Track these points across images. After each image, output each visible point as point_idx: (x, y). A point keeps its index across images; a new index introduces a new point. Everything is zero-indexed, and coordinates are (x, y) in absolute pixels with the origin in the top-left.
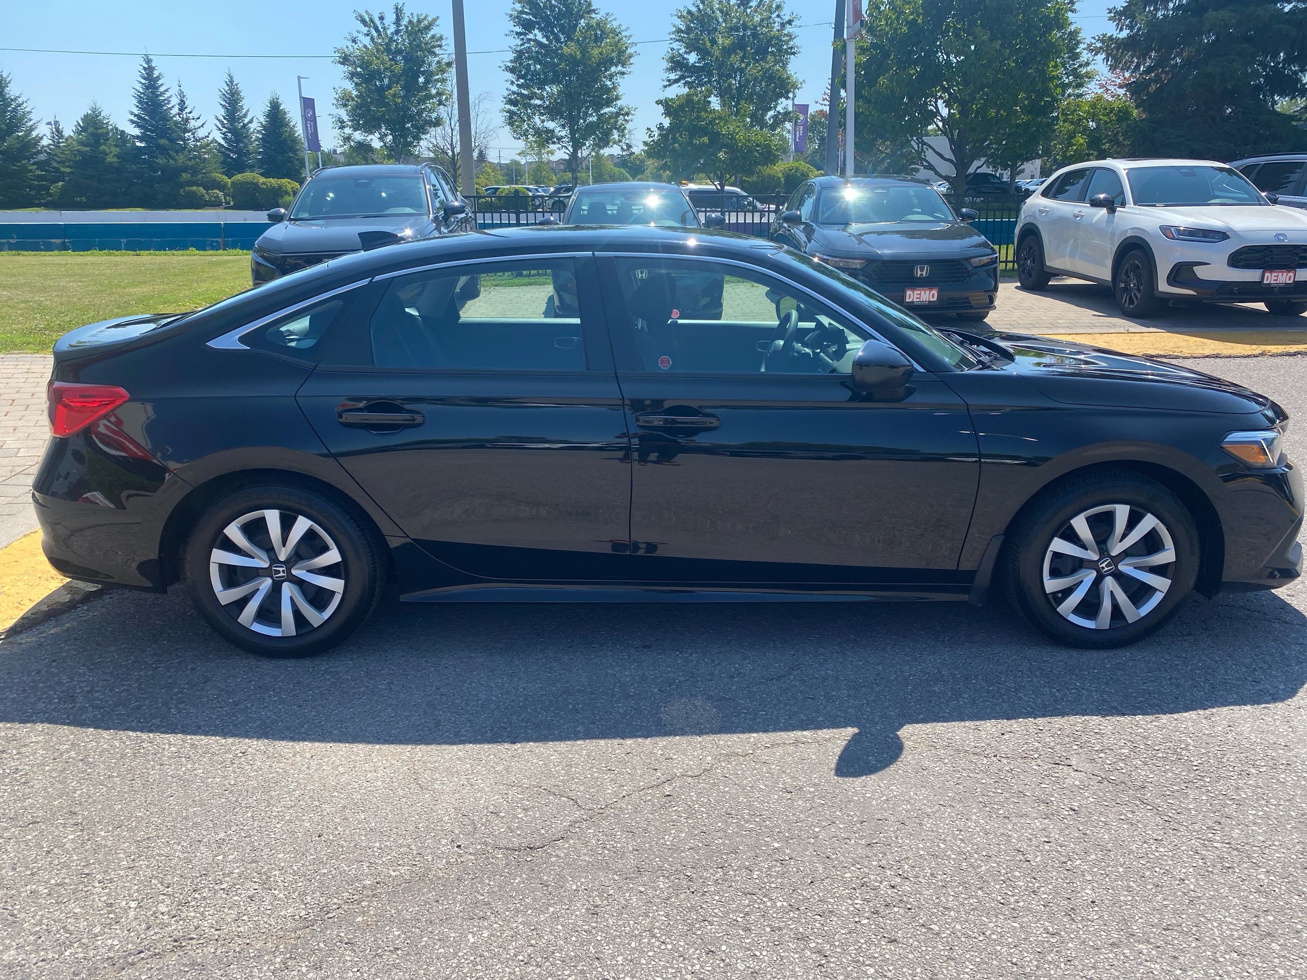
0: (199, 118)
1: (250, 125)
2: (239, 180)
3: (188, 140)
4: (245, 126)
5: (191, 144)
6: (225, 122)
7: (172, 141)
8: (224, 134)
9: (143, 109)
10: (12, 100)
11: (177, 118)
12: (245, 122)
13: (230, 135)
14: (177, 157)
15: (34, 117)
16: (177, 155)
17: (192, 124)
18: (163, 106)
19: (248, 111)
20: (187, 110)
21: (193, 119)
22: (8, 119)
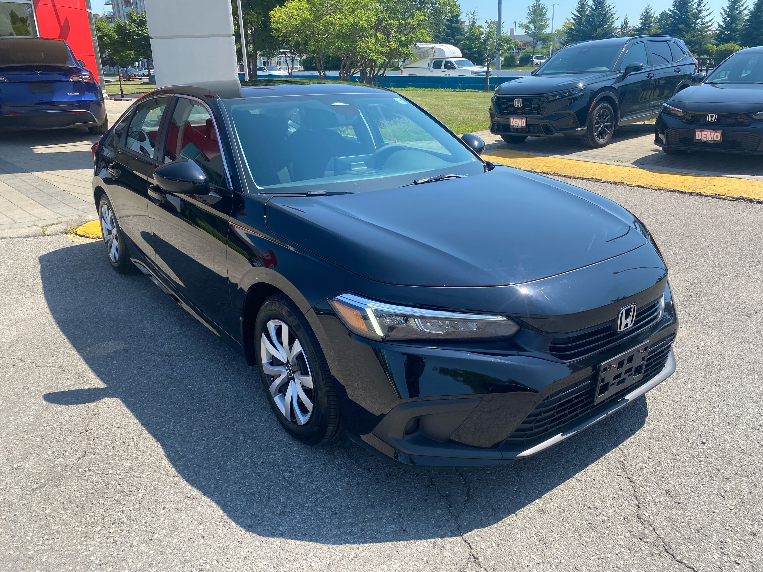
0: (708, 9)
1: (744, 11)
2: (721, 49)
3: (698, 24)
4: (740, 12)
5: (699, 26)
6: (728, 10)
7: (688, 26)
8: (724, 18)
9: (677, 6)
10: (607, 7)
11: (696, 11)
12: (741, 10)
13: (728, 18)
14: (686, 35)
15: (616, 16)
16: (687, 34)
17: (704, 13)
18: (689, 3)
19: (745, 2)
20: (702, 5)
21: (705, 10)
22: (602, 19)
